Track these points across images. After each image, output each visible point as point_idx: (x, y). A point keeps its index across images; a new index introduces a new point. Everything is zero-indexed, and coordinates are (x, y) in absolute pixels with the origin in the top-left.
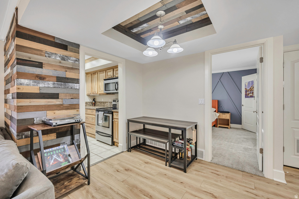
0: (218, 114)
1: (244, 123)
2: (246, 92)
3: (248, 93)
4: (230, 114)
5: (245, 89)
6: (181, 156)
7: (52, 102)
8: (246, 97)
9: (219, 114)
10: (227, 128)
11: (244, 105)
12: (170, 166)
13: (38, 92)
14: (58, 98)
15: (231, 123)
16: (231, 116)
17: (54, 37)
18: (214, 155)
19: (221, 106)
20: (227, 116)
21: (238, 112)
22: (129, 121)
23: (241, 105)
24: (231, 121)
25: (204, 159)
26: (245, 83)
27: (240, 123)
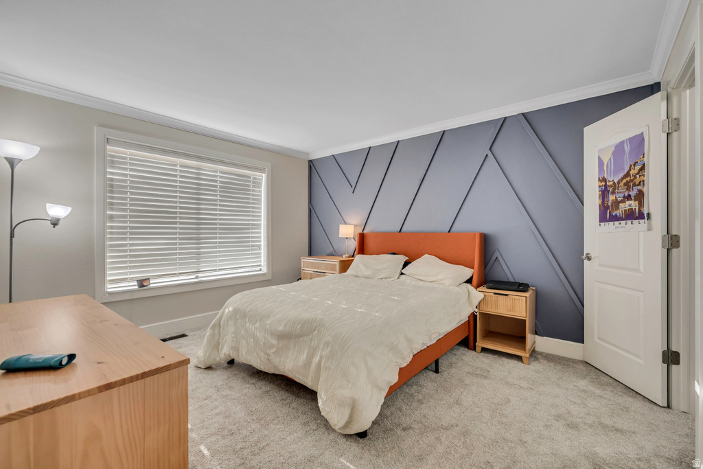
0: (478, 295)
1: (596, 340)
2: (604, 193)
3: (612, 198)
4: (528, 294)
5: (597, 184)
8: (603, 219)
9: (481, 296)
10: (519, 358)
11: (592, 255)
16: (537, 303)
19: (494, 258)
20: (516, 306)
23: (580, 257)
26: (600, 151)
27: (577, 334)
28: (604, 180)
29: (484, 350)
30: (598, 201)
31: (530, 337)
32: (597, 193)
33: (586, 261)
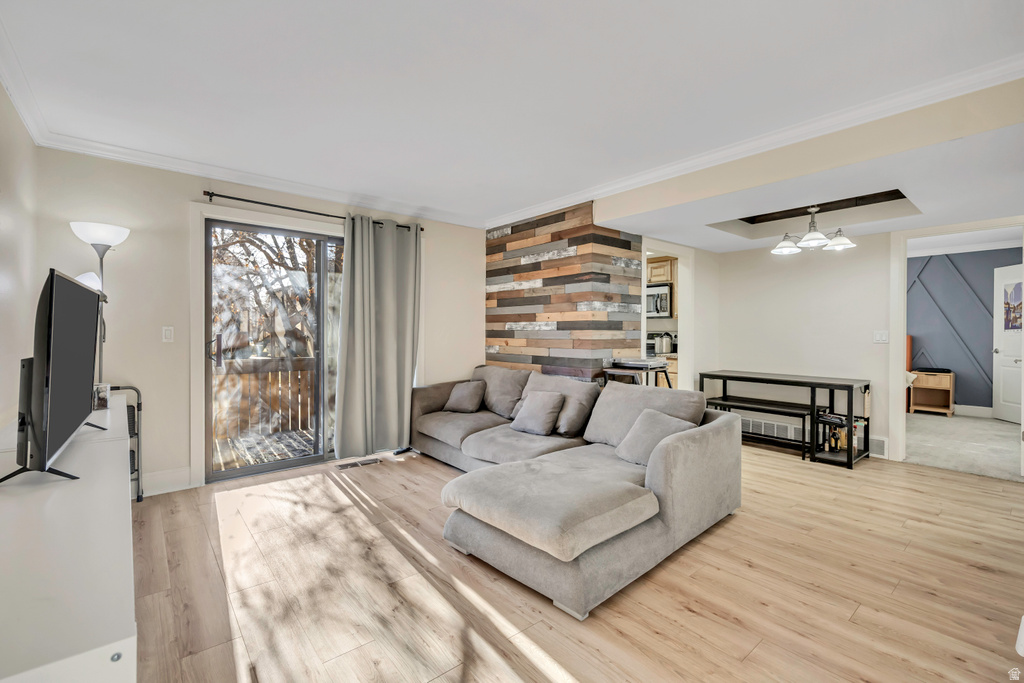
0: (913, 376)
1: (1001, 402)
2: (1008, 312)
3: (1013, 315)
4: (951, 374)
5: (1004, 305)
6: (833, 445)
7: (615, 335)
8: (1007, 327)
9: (915, 376)
10: (944, 415)
11: (1000, 350)
12: (813, 459)
13: (605, 319)
14: (621, 329)
15: (955, 403)
16: (957, 380)
17: (619, 232)
18: (909, 454)
19: (920, 353)
20: (944, 382)
21: (982, 371)
22: (703, 376)
23: (990, 351)
24: (955, 397)
25: (885, 457)
26: (1006, 285)
27: (988, 402)
28: (1008, 304)
29: (916, 412)
30: (1003, 317)
31: (952, 405)
32: (1003, 311)
33: (995, 354)
